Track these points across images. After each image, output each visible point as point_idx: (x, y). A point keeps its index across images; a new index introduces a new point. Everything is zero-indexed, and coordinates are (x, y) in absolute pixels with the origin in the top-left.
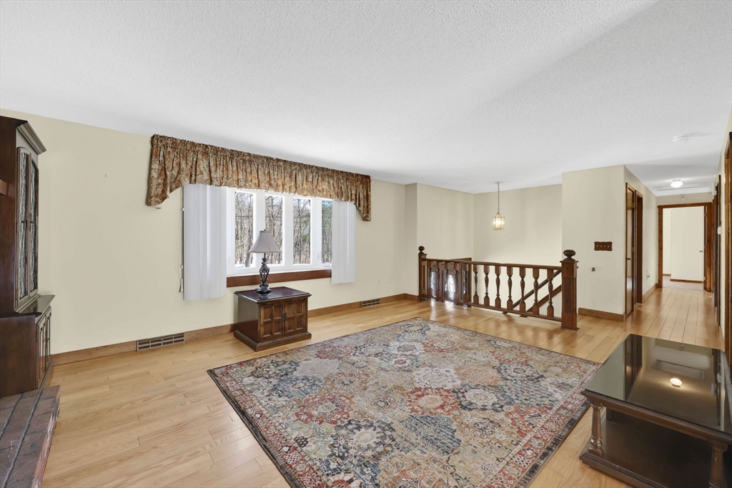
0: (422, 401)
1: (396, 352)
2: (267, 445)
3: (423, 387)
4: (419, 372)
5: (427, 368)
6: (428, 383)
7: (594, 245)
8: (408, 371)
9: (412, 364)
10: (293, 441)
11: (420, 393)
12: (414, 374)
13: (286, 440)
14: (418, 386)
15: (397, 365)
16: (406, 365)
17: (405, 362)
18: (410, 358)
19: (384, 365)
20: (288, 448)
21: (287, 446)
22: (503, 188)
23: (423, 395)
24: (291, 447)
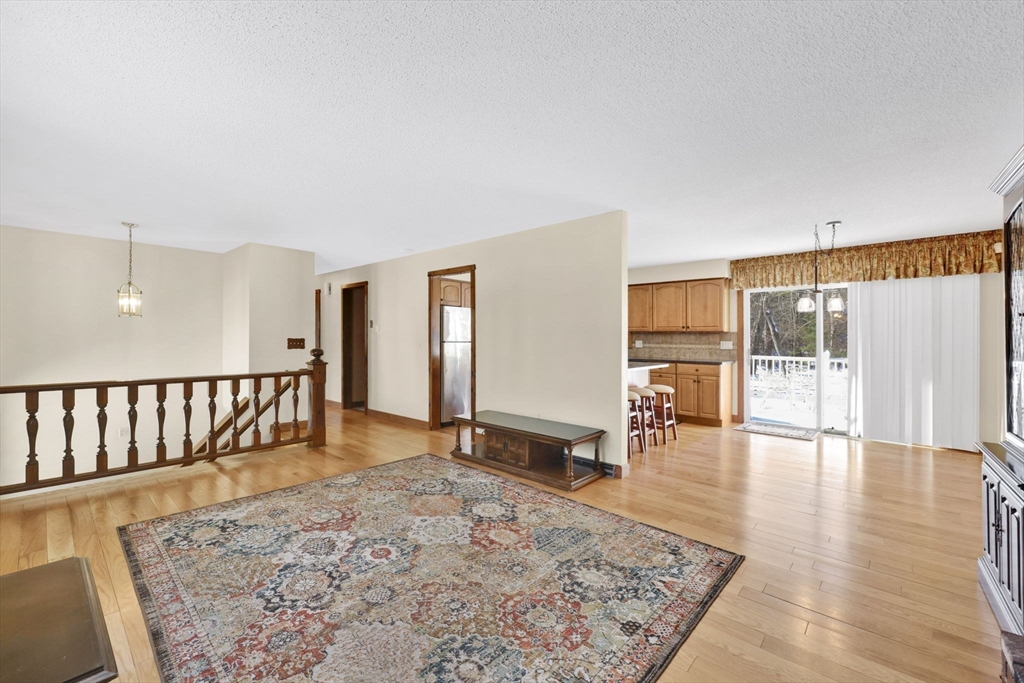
2: (660, 663)
7: (287, 342)
10: (635, 637)
13: (637, 645)
20: (650, 638)
21: (647, 641)
22: (139, 236)
24: (646, 636)
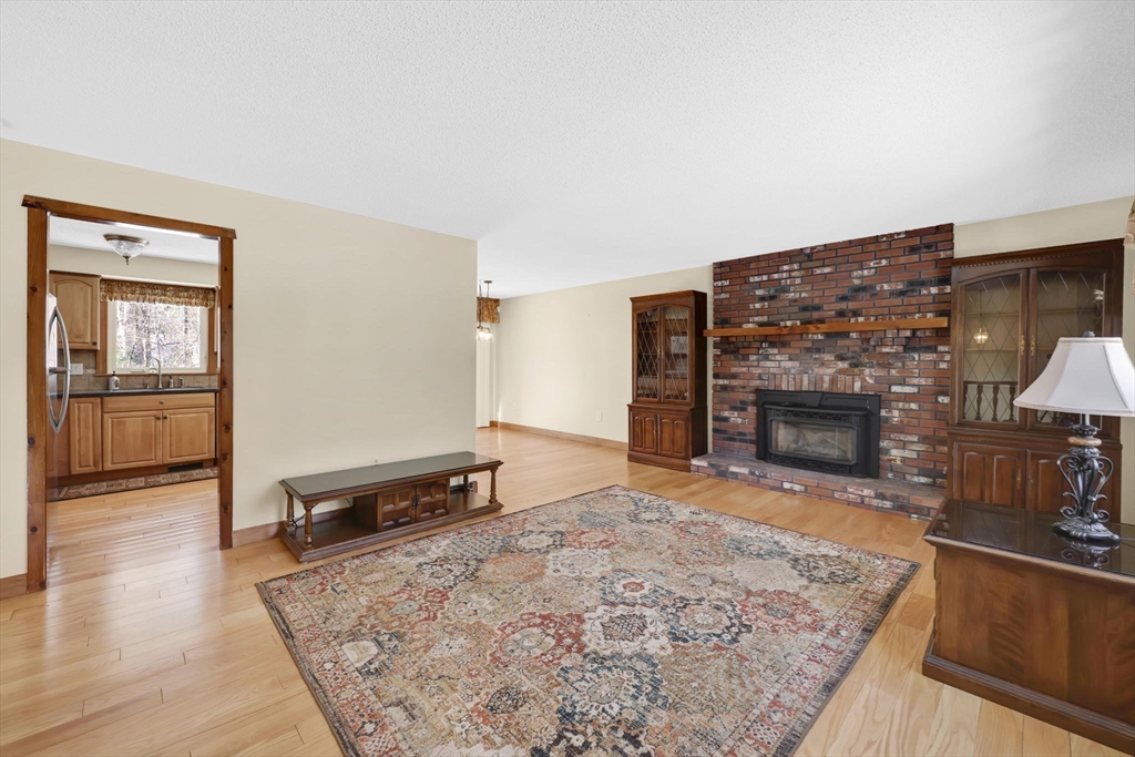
0: (603, 537)
1: (647, 612)
3: (599, 550)
4: (602, 569)
5: (589, 576)
6: (592, 555)
8: (620, 570)
9: (612, 583)
11: (604, 544)
12: (610, 567)
14: (606, 551)
15: (638, 581)
16: (623, 582)
17: (625, 588)
18: (617, 596)
19: (660, 581)
23: (601, 542)
